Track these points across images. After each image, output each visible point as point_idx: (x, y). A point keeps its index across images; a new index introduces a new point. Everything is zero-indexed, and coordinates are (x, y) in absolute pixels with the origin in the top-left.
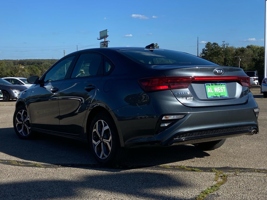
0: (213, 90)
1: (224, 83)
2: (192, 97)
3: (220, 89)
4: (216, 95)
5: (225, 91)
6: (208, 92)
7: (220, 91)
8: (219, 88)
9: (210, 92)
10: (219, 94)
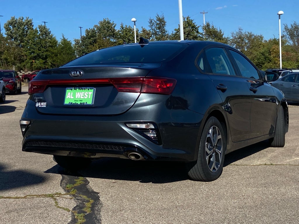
0: (74, 95)
1: (93, 88)
2: (46, 103)
3: (83, 95)
4: (76, 102)
5: (89, 98)
6: (67, 98)
7: (83, 98)
8: (84, 93)
9: (70, 98)
10: (80, 101)
